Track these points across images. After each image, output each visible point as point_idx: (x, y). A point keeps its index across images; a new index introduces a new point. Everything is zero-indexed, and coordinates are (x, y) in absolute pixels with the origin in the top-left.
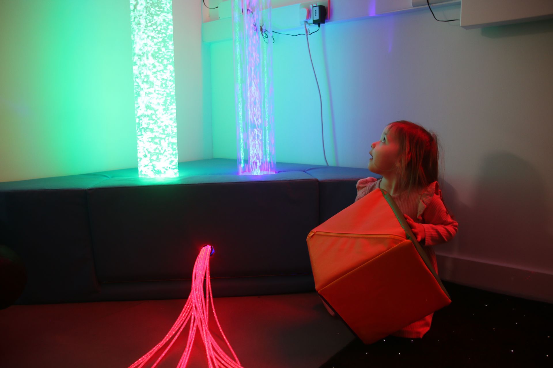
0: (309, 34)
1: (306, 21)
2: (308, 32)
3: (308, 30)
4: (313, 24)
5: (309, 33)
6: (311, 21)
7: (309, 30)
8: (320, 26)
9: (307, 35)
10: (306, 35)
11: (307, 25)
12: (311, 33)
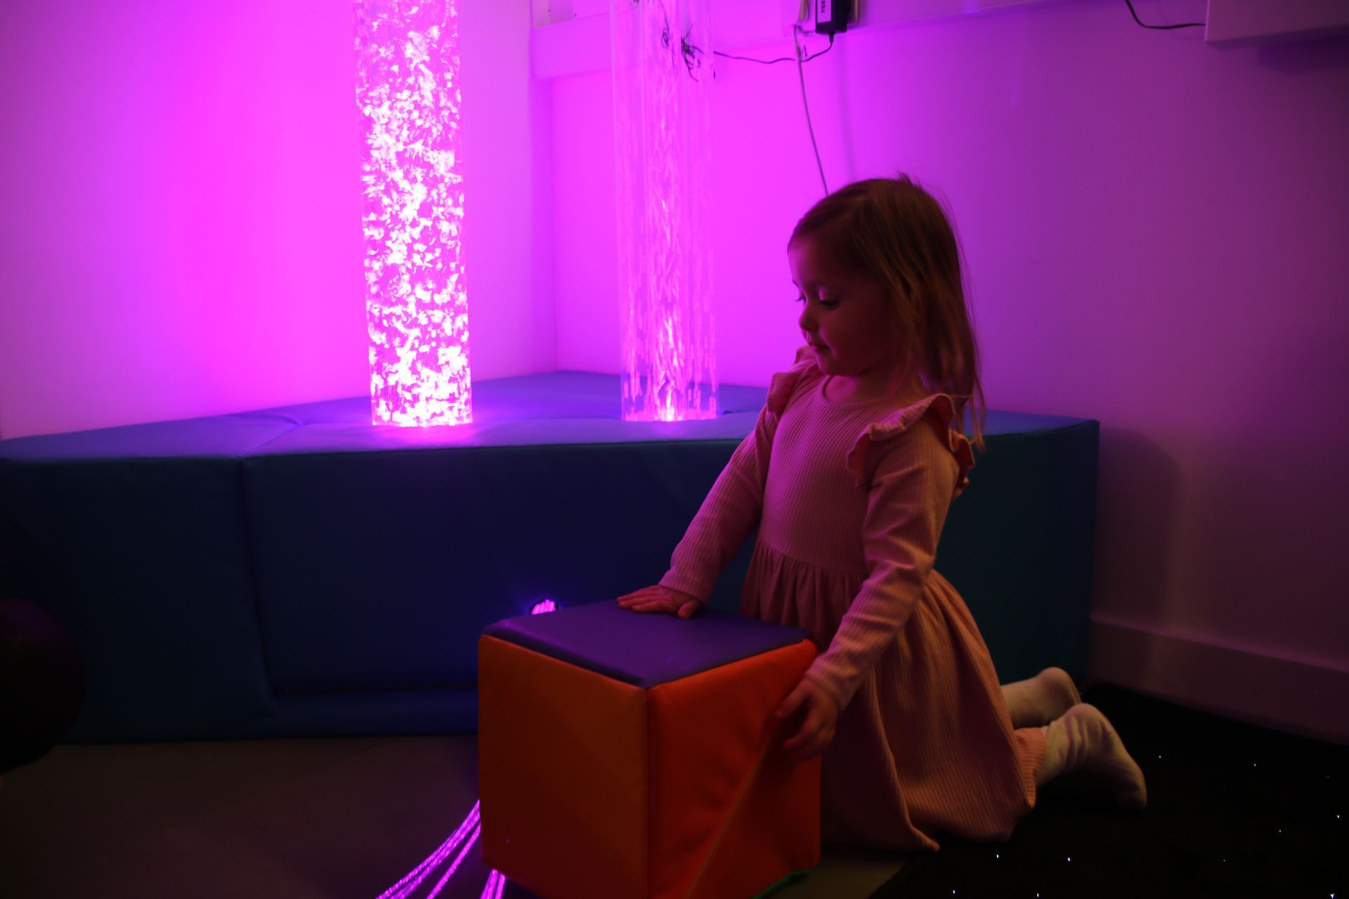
0: (804, 58)
1: (798, 24)
2: (803, 55)
3: (802, 48)
4: (815, 33)
5: (806, 55)
6: (811, 26)
7: (805, 49)
8: (834, 39)
9: (800, 62)
10: (797, 60)
11: (800, 36)
12: (809, 57)
